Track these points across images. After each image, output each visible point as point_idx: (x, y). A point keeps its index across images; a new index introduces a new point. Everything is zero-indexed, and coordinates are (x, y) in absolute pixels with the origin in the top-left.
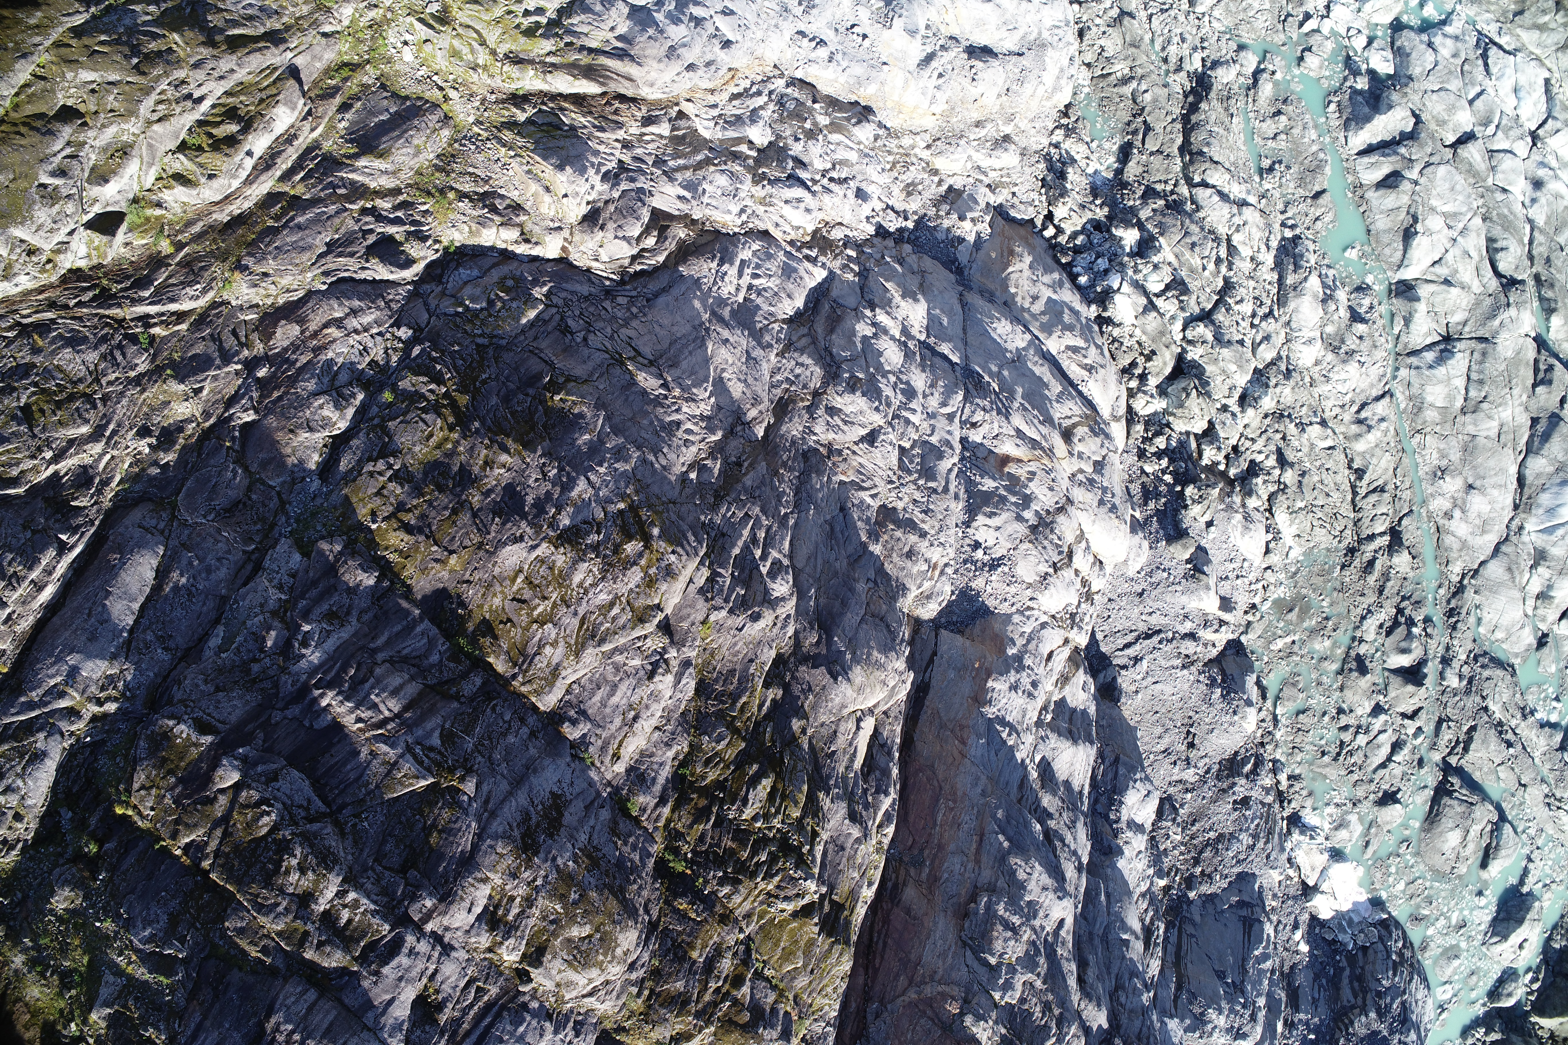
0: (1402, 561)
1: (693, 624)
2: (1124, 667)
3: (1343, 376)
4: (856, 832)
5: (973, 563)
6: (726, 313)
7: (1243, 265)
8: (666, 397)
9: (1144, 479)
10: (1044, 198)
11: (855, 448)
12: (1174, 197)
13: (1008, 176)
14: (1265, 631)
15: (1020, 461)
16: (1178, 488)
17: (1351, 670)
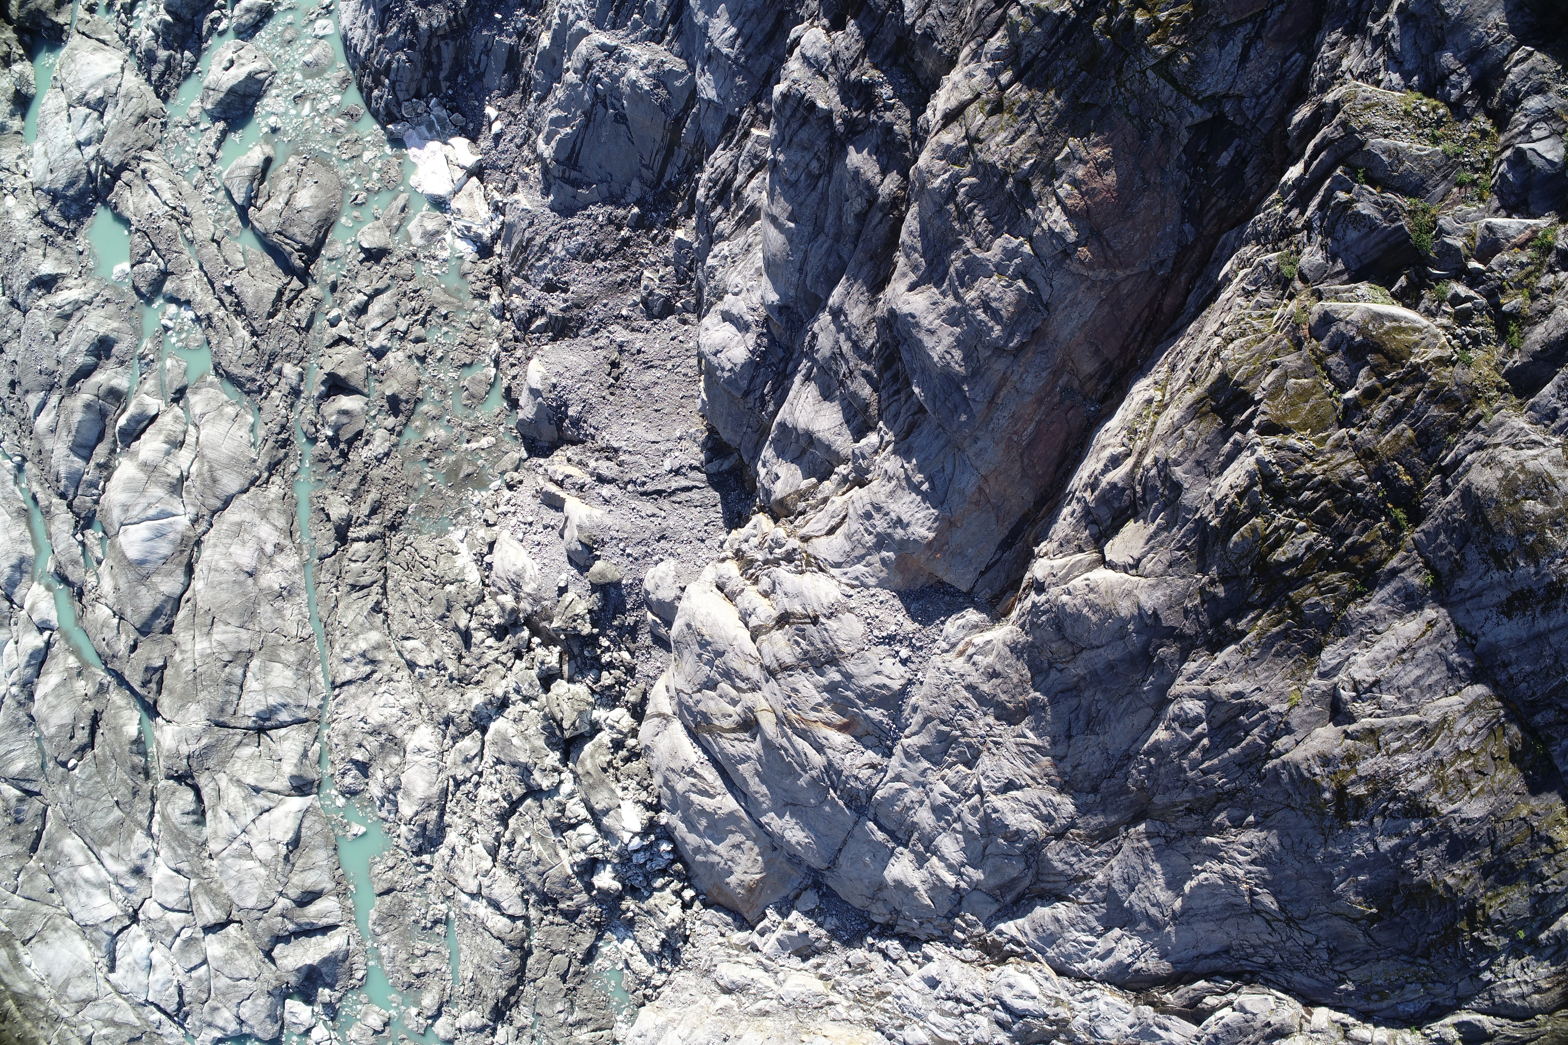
0: (338, 509)
1: (1307, 707)
2: (694, 469)
3: (387, 711)
4: (1178, 473)
5: (911, 646)
6: (1143, 926)
7: (484, 836)
8: (1256, 885)
9: (632, 646)
10: (688, 925)
11: (1030, 782)
12: (546, 908)
13: (729, 955)
14: (499, 458)
15: (828, 724)
16: (596, 631)
17: (407, 402)
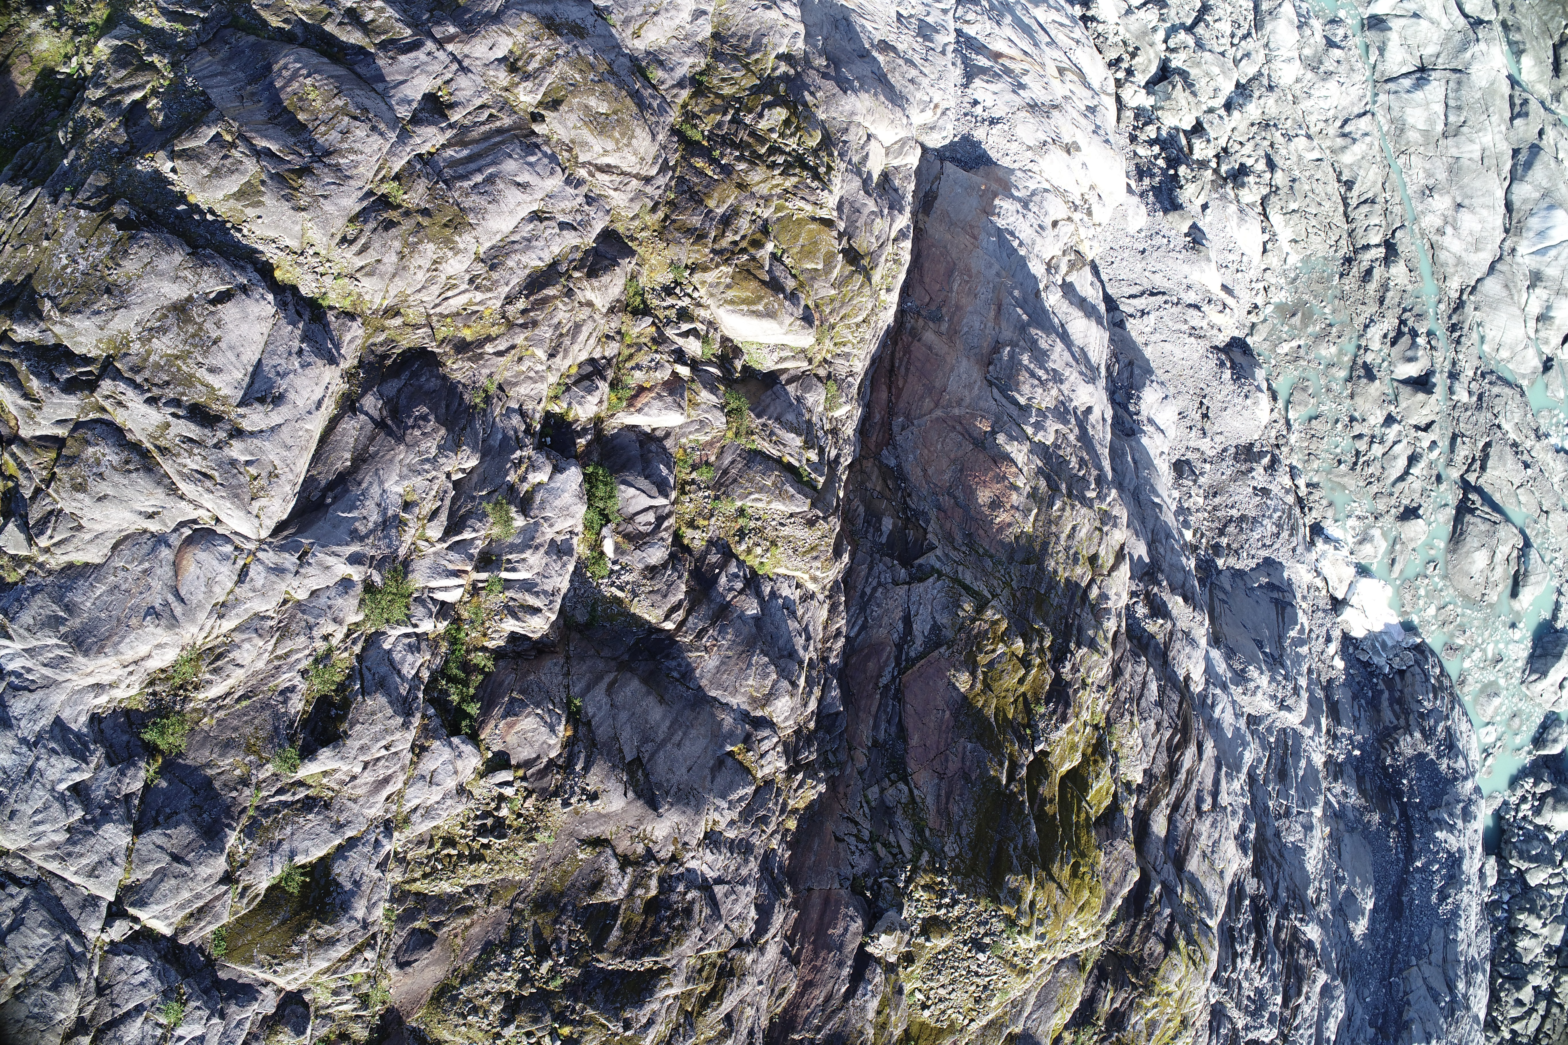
0: (1398, 272)
2: (1131, 316)
3: (1324, 93)
5: (974, 117)
9: (1138, 160)
14: (1270, 334)
15: (1013, 59)
16: (1172, 172)
17: (1359, 377)
